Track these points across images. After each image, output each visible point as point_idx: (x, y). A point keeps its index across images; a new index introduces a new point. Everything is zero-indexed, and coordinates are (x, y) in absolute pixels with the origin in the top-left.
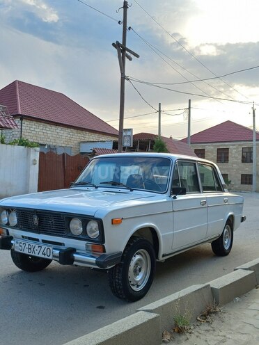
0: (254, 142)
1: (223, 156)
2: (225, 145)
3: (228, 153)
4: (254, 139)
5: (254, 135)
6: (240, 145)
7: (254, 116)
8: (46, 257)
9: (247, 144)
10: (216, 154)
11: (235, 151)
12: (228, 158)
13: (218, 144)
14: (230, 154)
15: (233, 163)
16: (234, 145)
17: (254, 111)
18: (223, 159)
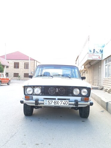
2: (17, 61)
6: (23, 61)
8: (65, 105)
9: (26, 61)
11: (22, 64)
12: (19, 66)
13: (14, 60)
15: (21, 69)
16: (21, 61)
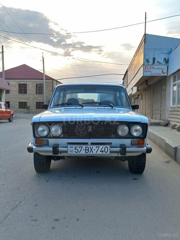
0: (44, 81)
1: (23, 89)
3: (26, 87)
4: (44, 78)
5: (44, 76)
7: (43, 63)
10: (18, 88)
14: (28, 88)
17: (43, 59)
18: (23, 92)
